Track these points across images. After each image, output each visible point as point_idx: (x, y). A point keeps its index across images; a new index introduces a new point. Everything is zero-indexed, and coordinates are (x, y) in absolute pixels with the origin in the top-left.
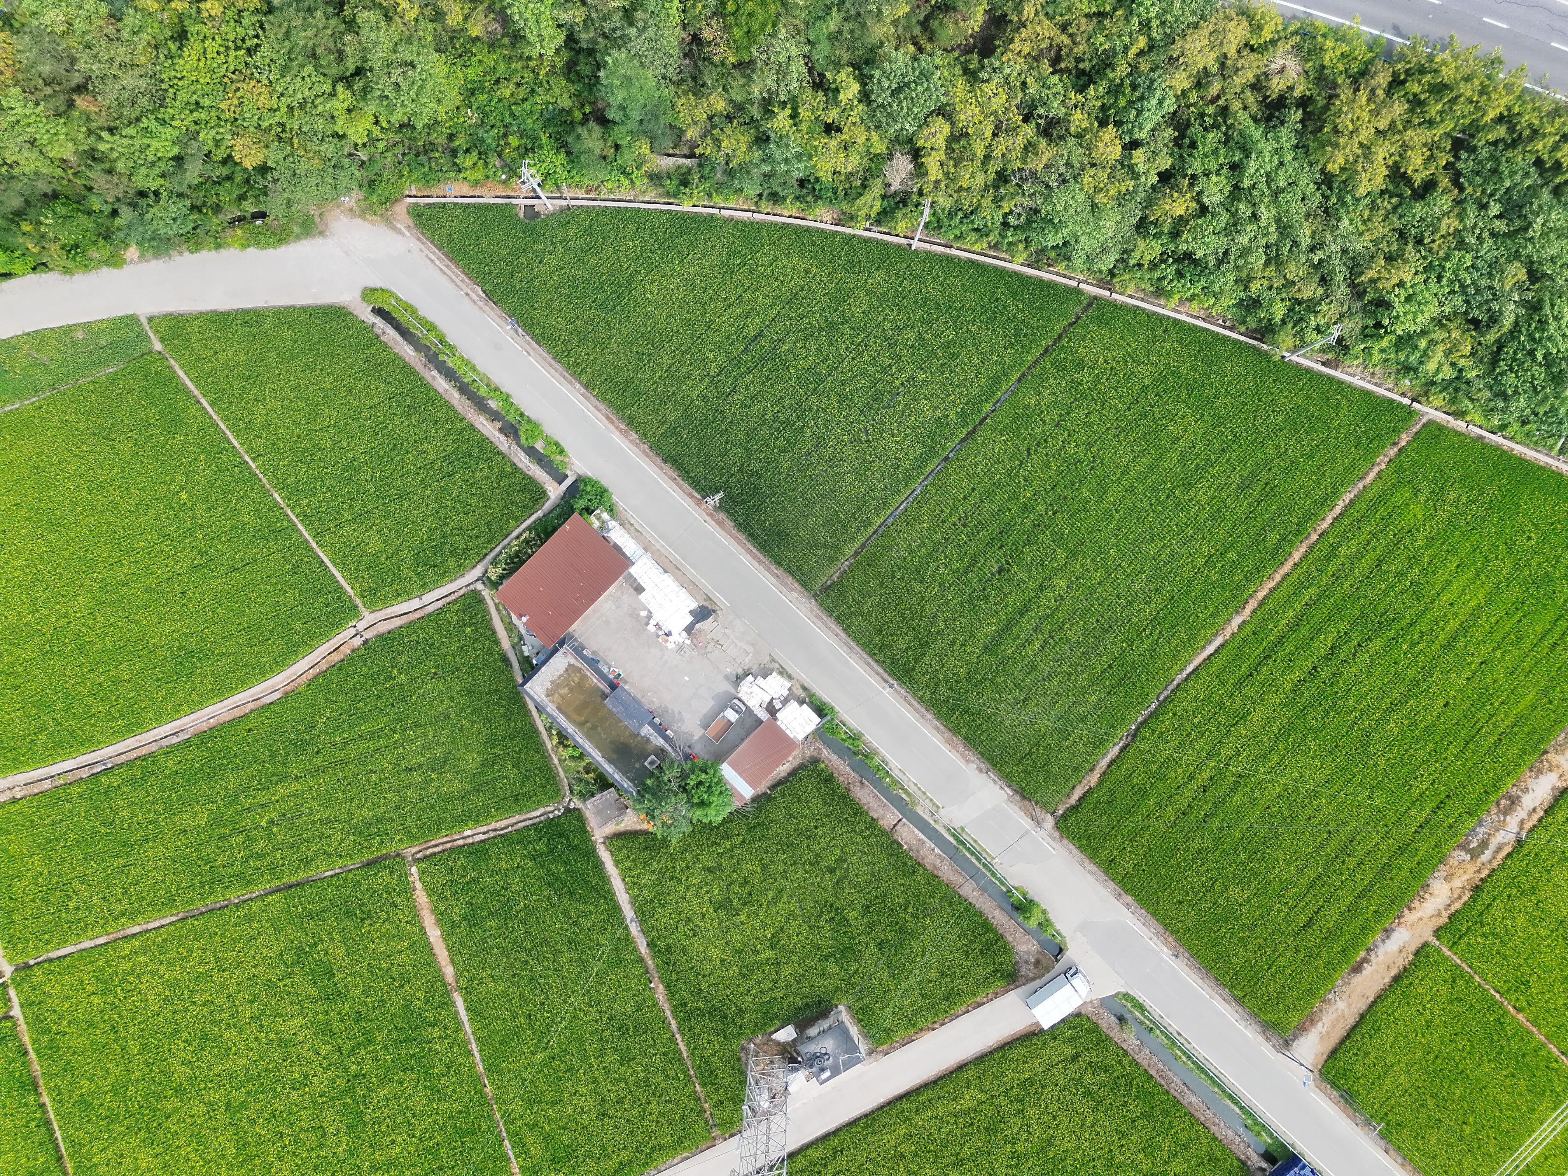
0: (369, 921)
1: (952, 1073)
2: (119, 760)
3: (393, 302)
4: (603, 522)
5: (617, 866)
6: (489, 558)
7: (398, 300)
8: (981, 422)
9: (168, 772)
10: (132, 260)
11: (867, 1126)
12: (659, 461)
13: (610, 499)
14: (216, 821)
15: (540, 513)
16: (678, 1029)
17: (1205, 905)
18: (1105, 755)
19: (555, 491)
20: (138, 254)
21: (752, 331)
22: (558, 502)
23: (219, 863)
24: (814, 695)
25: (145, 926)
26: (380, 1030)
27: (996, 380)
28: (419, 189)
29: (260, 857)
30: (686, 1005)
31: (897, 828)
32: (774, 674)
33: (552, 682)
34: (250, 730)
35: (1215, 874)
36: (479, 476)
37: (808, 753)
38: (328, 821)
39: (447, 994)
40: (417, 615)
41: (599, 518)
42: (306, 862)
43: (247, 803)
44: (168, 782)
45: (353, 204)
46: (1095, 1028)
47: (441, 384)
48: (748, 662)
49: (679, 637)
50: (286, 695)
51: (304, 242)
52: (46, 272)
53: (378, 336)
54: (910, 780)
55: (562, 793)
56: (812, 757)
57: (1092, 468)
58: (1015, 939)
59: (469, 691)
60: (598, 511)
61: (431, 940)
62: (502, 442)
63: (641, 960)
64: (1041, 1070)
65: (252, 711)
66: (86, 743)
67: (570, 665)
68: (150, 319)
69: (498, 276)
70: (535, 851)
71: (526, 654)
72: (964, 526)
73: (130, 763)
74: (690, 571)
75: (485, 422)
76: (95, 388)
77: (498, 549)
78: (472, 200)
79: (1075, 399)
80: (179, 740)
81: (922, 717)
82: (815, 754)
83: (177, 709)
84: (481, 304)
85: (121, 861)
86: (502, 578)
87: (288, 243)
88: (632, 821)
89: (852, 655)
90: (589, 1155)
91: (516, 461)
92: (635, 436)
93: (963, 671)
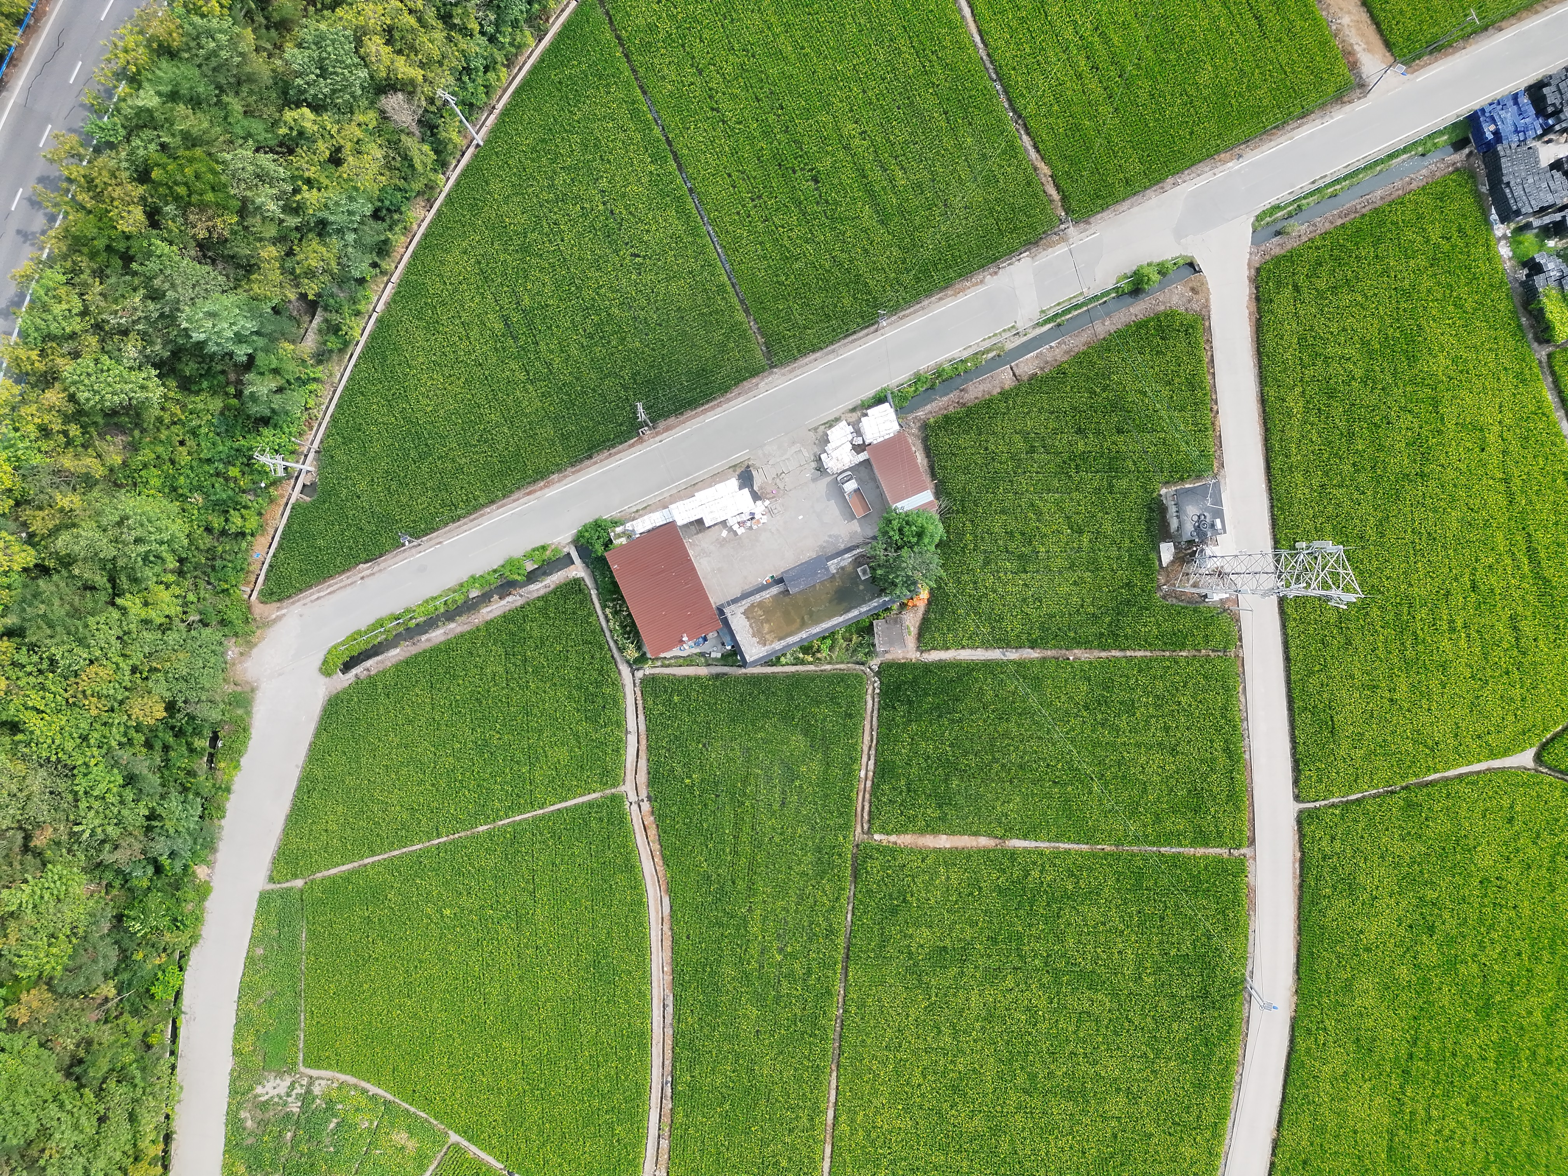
0: (909, 895)
1: (1264, 411)
2: (668, 1068)
3: (343, 648)
4: (624, 533)
5: (948, 649)
6: (616, 654)
7: (342, 644)
8: (669, 142)
9: (696, 1026)
10: (208, 875)
11: (1281, 509)
12: (587, 462)
13: (605, 520)
14: (760, 1000)
15: (594, 592)
16: (1122, 650)
17: (1204, 110)
18: (1026, 150)
19: (578, 570)
20: (205, 867)
21: (499, 326)
22: (589, 571)
23: (799, 1013)
24: (863, 402)
25: (831, 1105)
26: (1011, 925)
27: (635, 114)
28: (247, 583)
29: (809, 972)
30: (1102, 634)
31: (1017, 372)
32: (829, 432)
33: (754, 636)
34: (688, 937)
35: (1178, 89)
36: (536, 633)
37: (914, 431)
38: (801, 898)
39: (1004, 852)
40: (643, 742)
41: (619, 536)
42: (831, 932)
43: (754, 964)
44: (706, 1030)
45: (237, 650)
46: (1277, 260)
47: (437, 636)
48: (808, 454)
49: (759, 508)
50: (670, 891)
51: (255, 710)
52: (188, 960)
53: (370, 677)
54: (978, 344)
55: (861, 673)
56: (920, 428)
57: (753, 56)
58: (1164, 303)
59: (733, 720)
60: (612, 534)
61: (948, 846)
62: (513, 601)
63: (1044, 659)
64: (1295, 326)
65: (672, 929)
66: (640, 1091)
67: (744, 613)
68: (271, 879)
69: (356, 542)
70: (904, 717)
71: (719, 655)
72: (760, 197)
73: (675, 1060)
74: (701, 474)
75: (489, 609)
76: (315, 955)
77: (612, 644)
78: (277, 539)
79: (683, 46)
80: (671, 1005)
81: (923, 308)
82: (918, 424)
83: (642, 995)
84: (376, 569)
85: (763, 1102)
86: (639, 648)
87: (250, 724)
88: (912, 620)
89: (840, 352)
90: (1204, 777)
91: (535, 595)
92: (555, 476)
93: (895, 252)
